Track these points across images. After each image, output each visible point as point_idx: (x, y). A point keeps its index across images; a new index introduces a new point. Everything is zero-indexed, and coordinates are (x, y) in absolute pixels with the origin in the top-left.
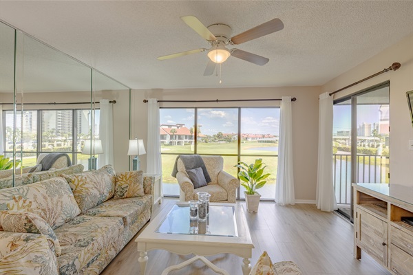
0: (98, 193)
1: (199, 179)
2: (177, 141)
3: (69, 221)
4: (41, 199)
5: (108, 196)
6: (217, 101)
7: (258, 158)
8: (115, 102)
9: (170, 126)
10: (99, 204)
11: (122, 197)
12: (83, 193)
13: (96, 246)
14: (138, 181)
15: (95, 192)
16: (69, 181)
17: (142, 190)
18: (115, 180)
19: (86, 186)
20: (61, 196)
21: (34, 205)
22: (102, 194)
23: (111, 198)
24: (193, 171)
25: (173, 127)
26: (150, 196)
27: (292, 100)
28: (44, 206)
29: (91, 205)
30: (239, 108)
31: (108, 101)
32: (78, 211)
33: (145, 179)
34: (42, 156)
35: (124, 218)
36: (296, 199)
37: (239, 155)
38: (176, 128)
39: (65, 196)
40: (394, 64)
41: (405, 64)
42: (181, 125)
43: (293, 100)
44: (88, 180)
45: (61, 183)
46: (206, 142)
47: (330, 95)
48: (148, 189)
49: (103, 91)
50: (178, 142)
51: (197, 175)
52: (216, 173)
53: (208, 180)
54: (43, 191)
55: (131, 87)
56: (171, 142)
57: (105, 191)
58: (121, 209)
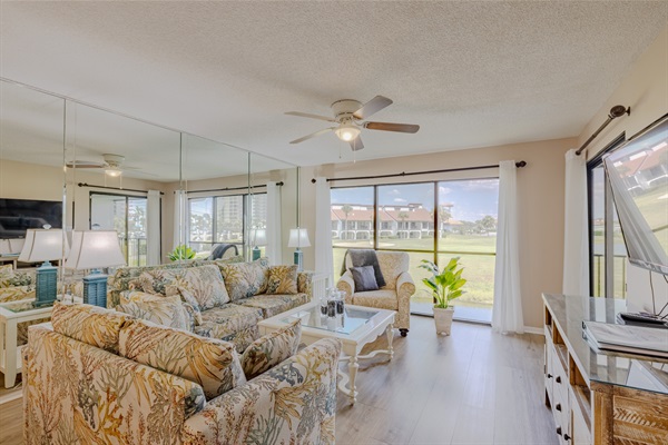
0: (247, 285)
1: (365, 280)
2: (408, 231)
3: (218, 305)
4: (195, 281)
5: (259, 290)
6: (403, 174)
7: (455, 256)
8: (282, 184)
9: (397, 207)
10: (249, 295)
11: (273, 292)
12: (233, 282)
13: (230, 326)
14: (290, 276)
15: (244, 282)
16: (221, 269)
17: (296, 287)
18: (269, 274)
19: (236, 275)
20: (211, 281)
21: (190, 285)
22: (252, 286)
23: (263, 293)
24: (360, 269)
25: (402, 209)
26: (303, 295)
27: (518, 165)
28: (198, 287)
29: (240, 295)
30: (436, 182)
31: (274, 183)
32: (227, 299)
33: (300, 275)
34: (216, 246)
35: (263, 310)
36: (525, 325)
37: (436, 252)
38: (407, 209)
39: (216, 282)
40: (612, 111)
41: (636, 106)
42: (416, 205)
43: (521, 165)
44: (239, 270)
45: (213, 270)
46: (461, 233)
47: (578, 153)
48: (302, 287)
49: (271, 172)
50: (411, 234)
51: (364, 275)
52: (395, 275)
53: (381, 283)
54: (198, 275)
55: (299, 165)
56: (398, 234)
57: (256, 284)
58: (266, 302)
